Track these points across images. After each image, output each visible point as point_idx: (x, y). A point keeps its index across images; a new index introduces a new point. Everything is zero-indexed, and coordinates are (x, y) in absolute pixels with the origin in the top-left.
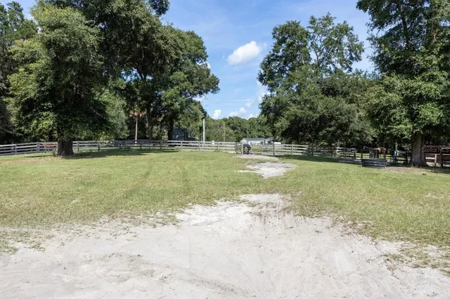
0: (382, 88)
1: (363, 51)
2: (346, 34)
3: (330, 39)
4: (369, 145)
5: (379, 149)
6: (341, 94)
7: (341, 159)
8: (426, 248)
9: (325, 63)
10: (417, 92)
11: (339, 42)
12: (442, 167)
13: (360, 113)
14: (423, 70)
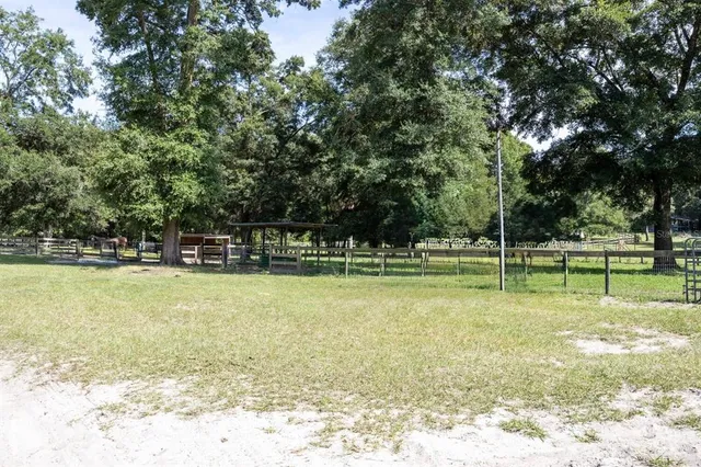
0: (117, 144)
1: (91, 82)
2: (61, 49)
3: (32, 53)
4: (102, 234)
5: (116, 240)
6: (54, 148)
7: (53, 259)
8: (161, 385)
9: (23, 92)
10: (170, 156)
11: (49, 62)
12: (203, 264)
13: (86, 183)
14: (177, 125)
